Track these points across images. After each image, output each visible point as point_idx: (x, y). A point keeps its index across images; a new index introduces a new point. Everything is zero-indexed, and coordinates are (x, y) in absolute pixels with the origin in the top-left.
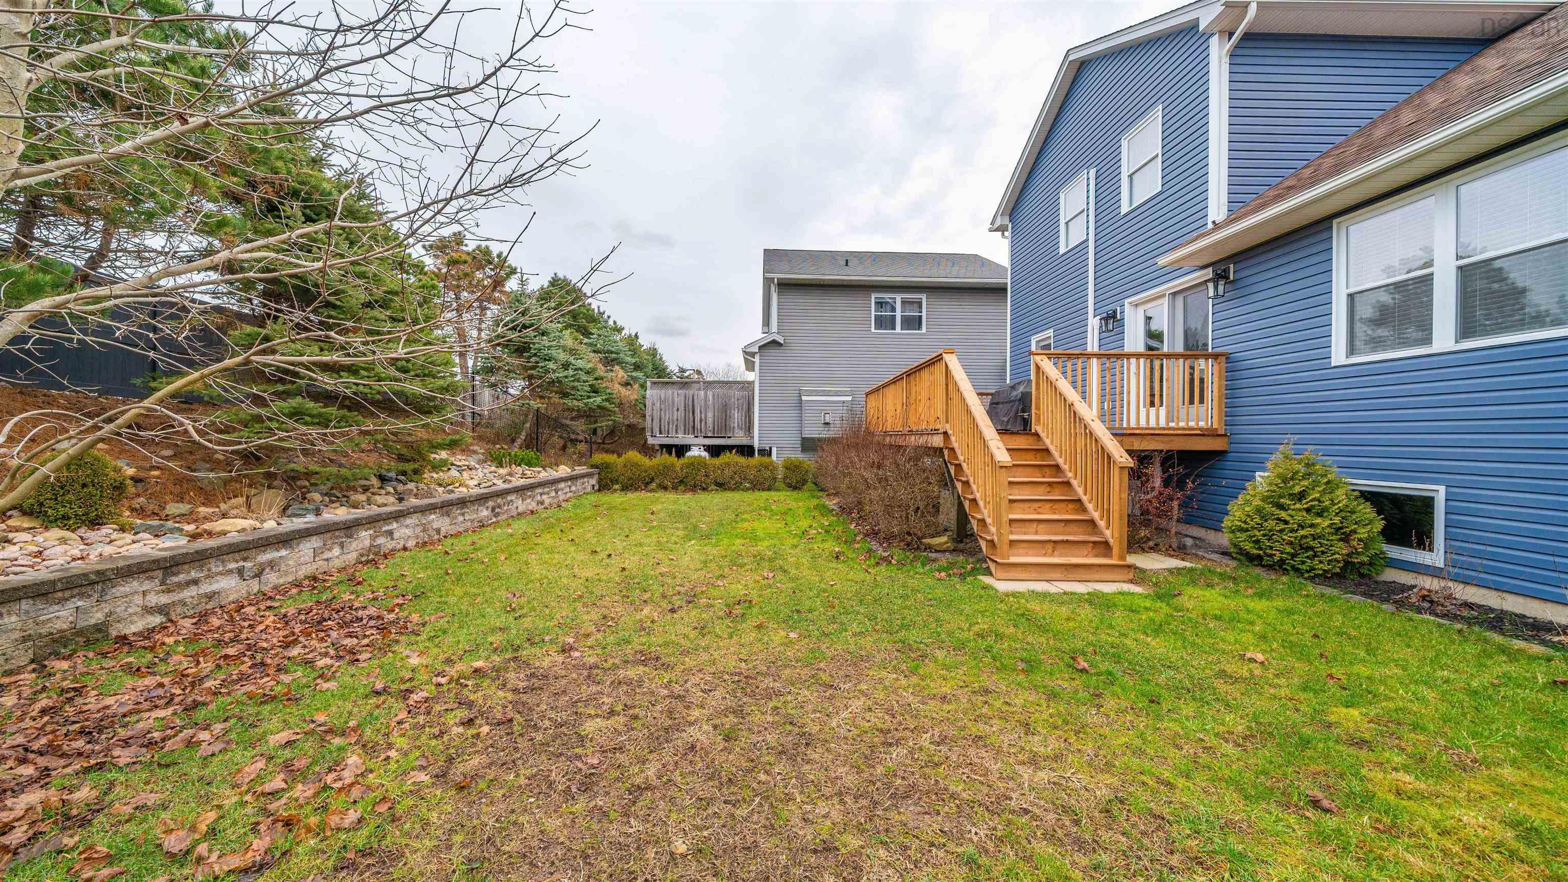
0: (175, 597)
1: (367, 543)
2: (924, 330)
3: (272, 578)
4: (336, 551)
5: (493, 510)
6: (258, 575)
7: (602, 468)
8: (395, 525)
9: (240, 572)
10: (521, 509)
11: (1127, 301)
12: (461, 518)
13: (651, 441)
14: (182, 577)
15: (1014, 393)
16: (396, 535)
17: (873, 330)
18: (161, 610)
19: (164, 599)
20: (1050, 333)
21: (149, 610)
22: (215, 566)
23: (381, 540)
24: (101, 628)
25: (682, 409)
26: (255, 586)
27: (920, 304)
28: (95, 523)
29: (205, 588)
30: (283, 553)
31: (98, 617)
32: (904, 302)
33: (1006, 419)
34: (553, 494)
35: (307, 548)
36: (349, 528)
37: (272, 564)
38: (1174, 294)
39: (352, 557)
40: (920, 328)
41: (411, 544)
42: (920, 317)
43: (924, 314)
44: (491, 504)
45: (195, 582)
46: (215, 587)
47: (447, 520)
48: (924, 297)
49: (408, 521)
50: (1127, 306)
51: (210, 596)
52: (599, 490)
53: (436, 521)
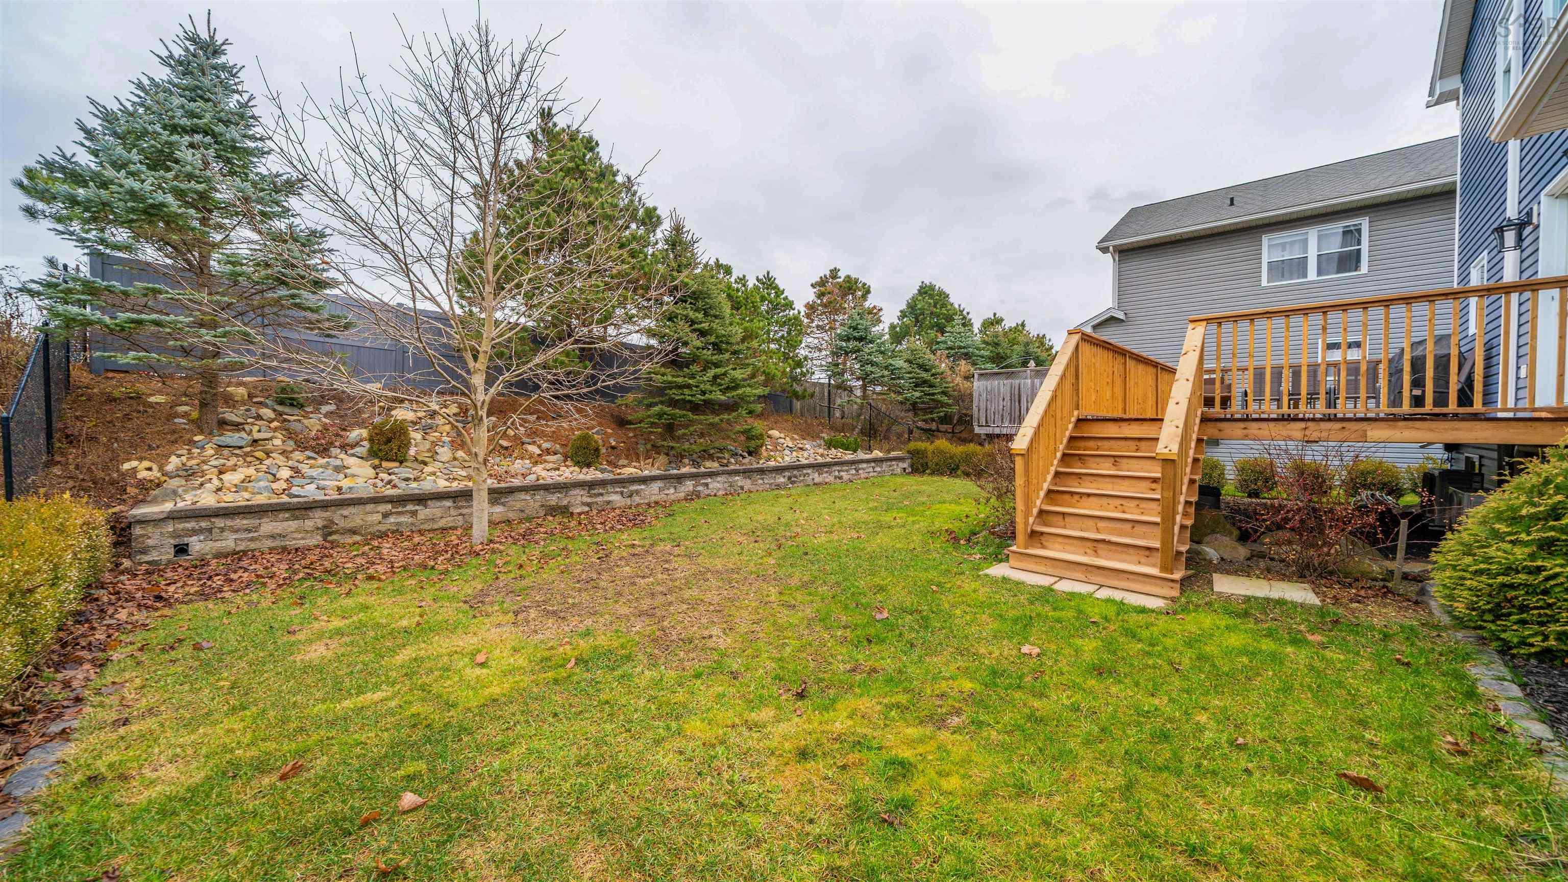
0: (594, 500)
1: (691, 488)
2: (1364, 268)
3: (637, 499)
4: (672, 491)
5: (789, 478)
6: (630, 496)
7: (914, 454)
8: (709, 480)
9: (622, 493)
10: (817, 480)
12: (760, 481)
13: (977, 430)
14: (596, 491)
16: (711, 486)
18: (588, 505)
19: (589, 500)
21: (584, 504)
22: (610, 488)
23: (700, 488)
24: (566, 507)
25: (1008, 398)
26: (629, 502)
27: (1360, 234)
28: (589, 466)
29: (606, 498)
30: (643, 487)
31: (565, 502)
34: (854, 472)
35: (656, 486)
36: (680, 478)
37: (637, 492)
39: (682, 495)
40: (1357, 268)
41: (721, 493)
42: (1359, 251)
43: (1364, 246)
44: (787, 474)
45: (602, 494)
46: (610, 499)
47: (749, 481)
48: (1364, 223)
49: (719, 479)
51: (608, 502)
52: (909, 473)
53: (739, 480)
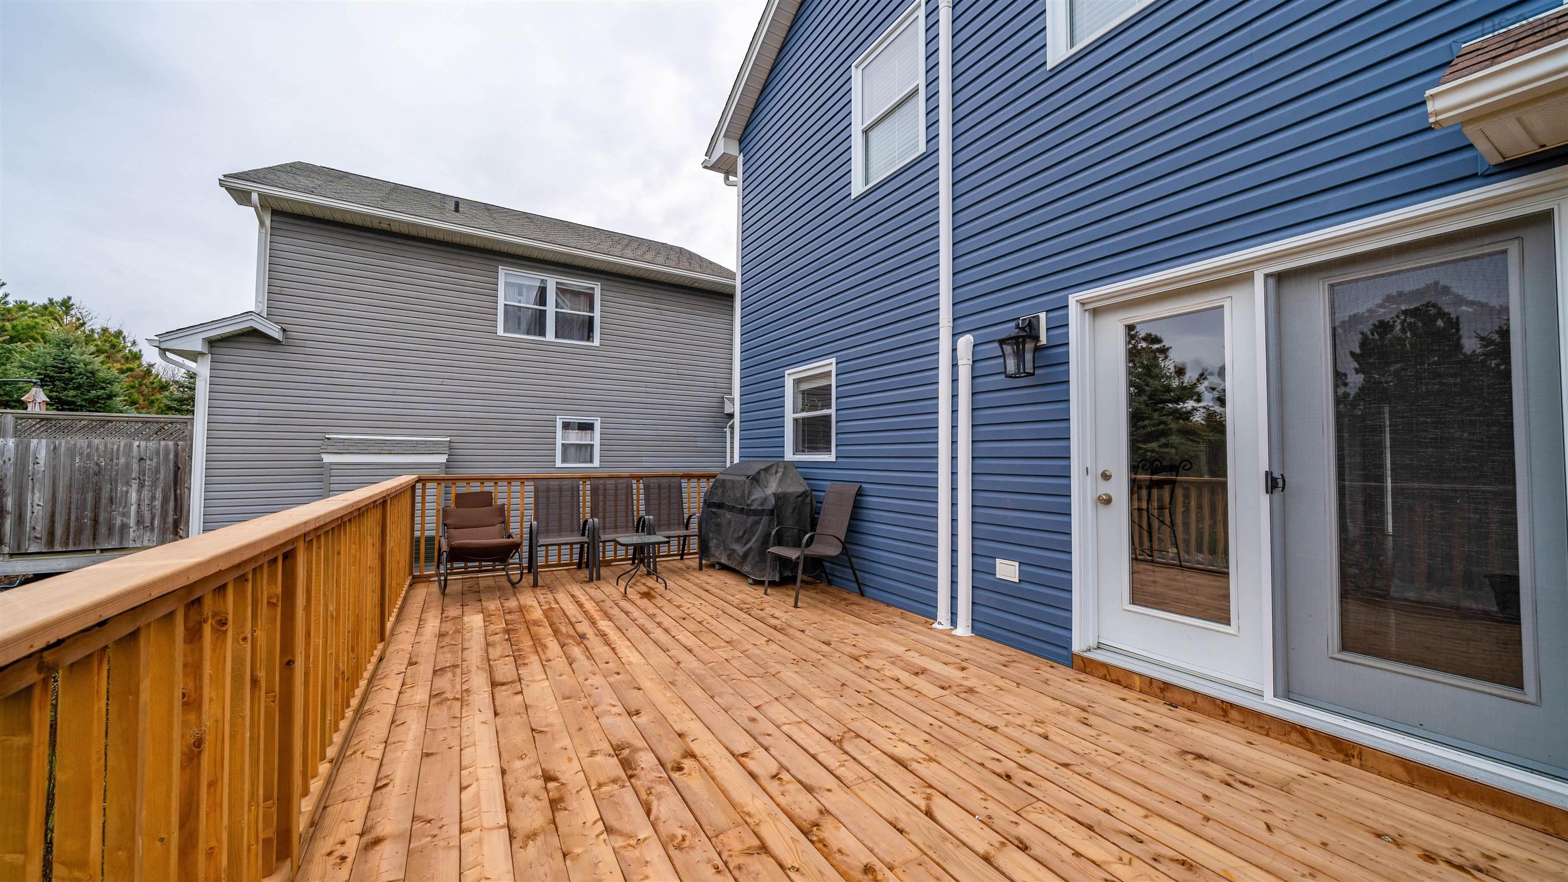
2: (597, 342)
11: (1073, 299)
15: (758, 494)
17: (500, 331)
20: (830, 364)
27: (590, 297)
32: (562, 291)
33: (740, 549)
38: (1280, 278)
40: (589, 337)
42: (591, 319)
43: (597, 315)
48: (597, 288)
50: (1074, 312)
